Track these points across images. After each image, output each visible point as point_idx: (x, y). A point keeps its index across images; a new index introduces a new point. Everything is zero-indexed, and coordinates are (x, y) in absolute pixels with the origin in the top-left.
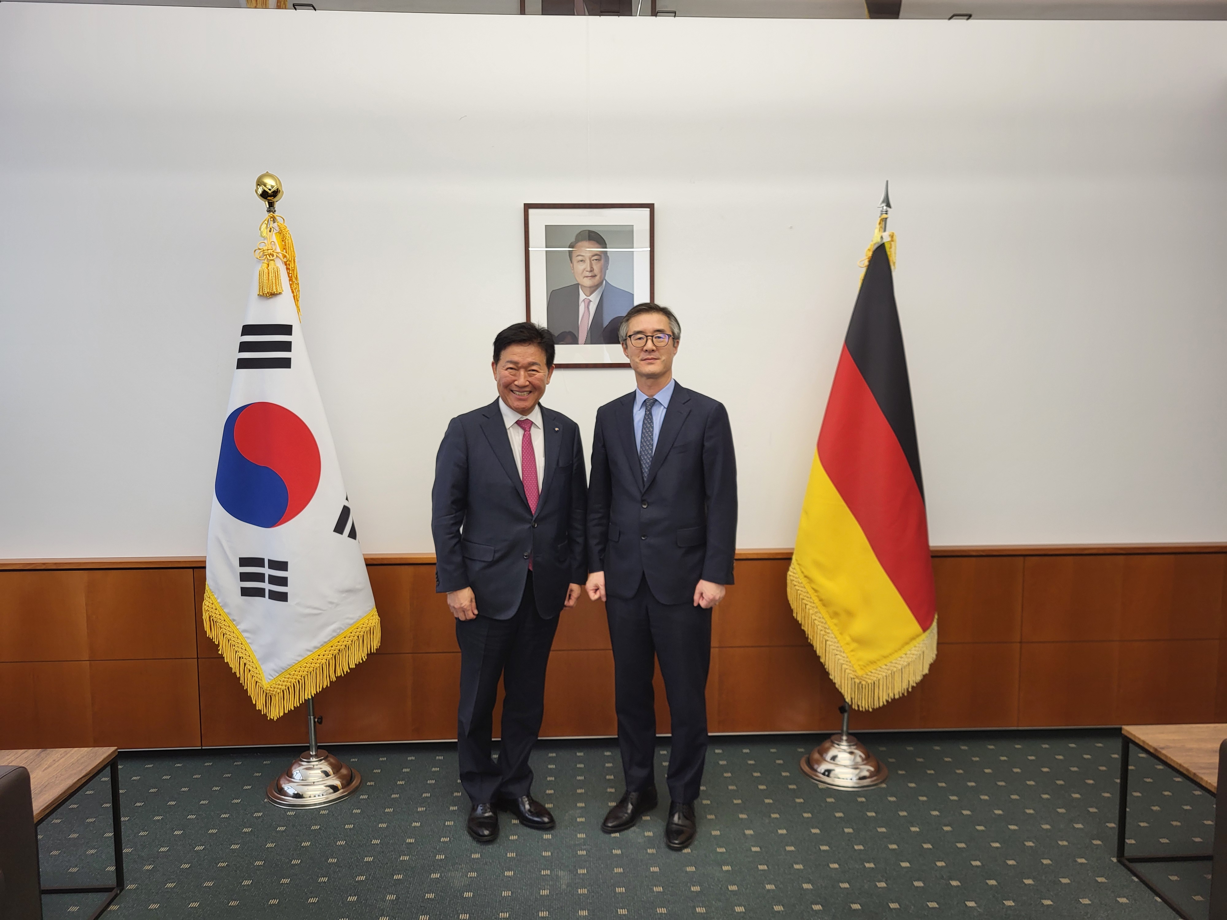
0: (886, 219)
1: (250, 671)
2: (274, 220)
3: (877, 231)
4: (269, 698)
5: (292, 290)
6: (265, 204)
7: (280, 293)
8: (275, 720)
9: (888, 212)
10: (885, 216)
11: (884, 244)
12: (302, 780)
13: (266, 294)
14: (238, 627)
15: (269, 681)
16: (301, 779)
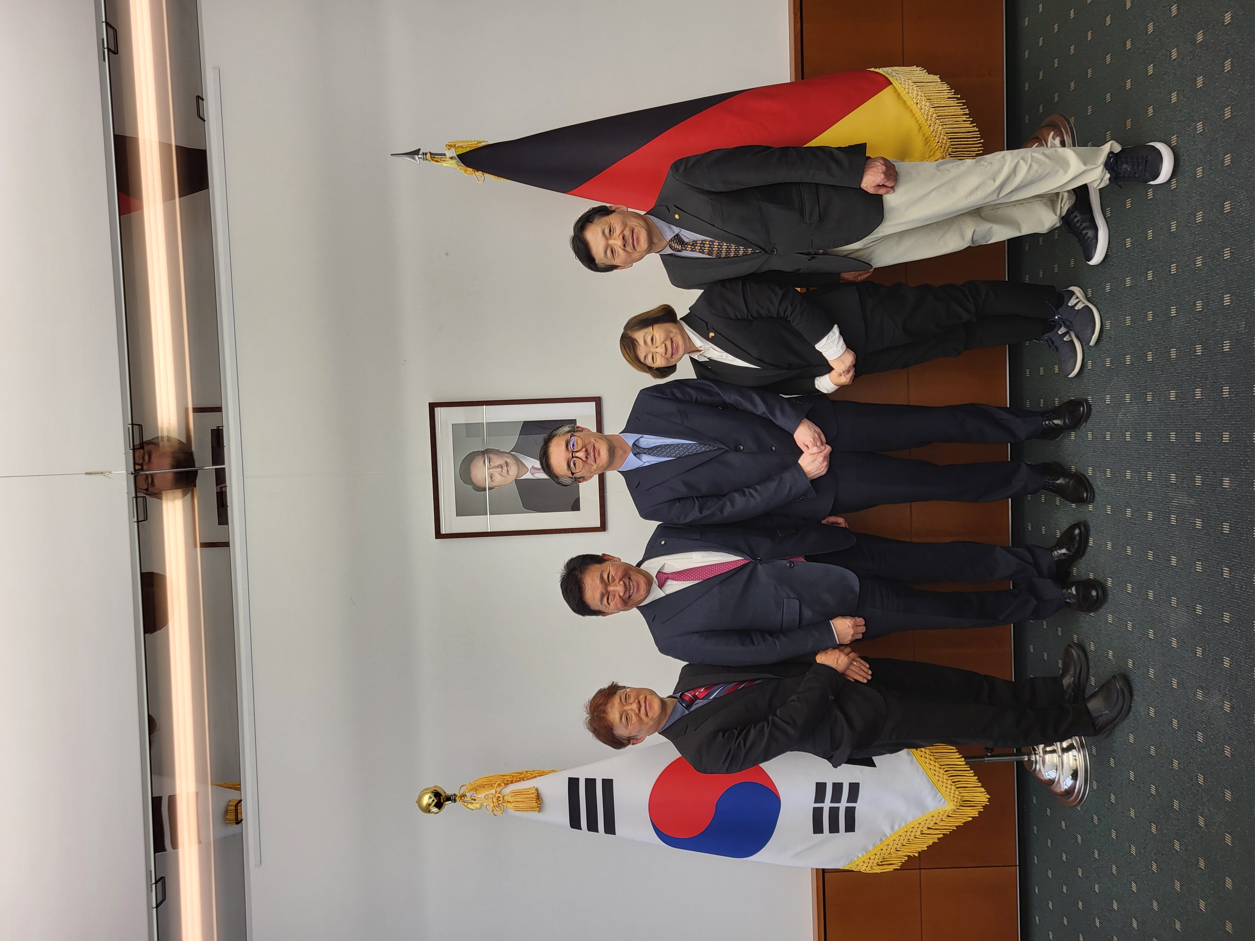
0: (431, 154)
1: (936, 823)
2: (463, 796)
3: (445, 164)
4: (965, 803)
5: (533, 778)
6: (448, 804)
7: (537, 790)
8: (990, 797)
9: (424, 152)
10: (428, 156)
11: (457, 155)
12: (1057, 770)
13: (538, 804)
14: (889, 836)
15: (946, 803)
16: (1055, 771)
